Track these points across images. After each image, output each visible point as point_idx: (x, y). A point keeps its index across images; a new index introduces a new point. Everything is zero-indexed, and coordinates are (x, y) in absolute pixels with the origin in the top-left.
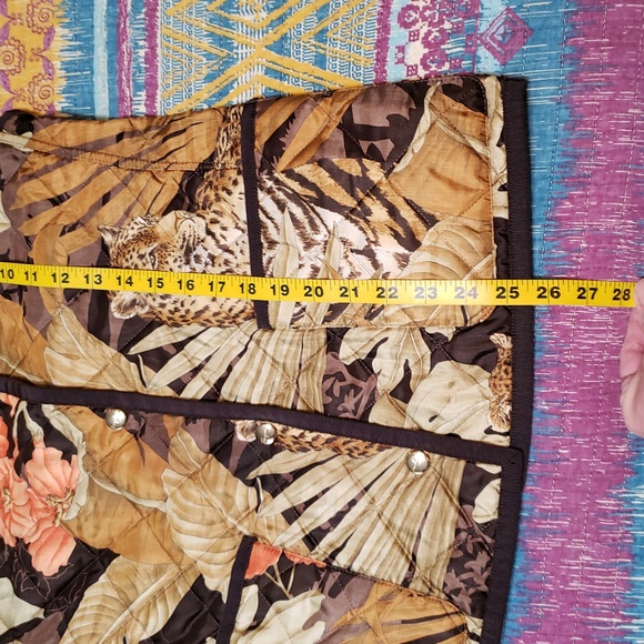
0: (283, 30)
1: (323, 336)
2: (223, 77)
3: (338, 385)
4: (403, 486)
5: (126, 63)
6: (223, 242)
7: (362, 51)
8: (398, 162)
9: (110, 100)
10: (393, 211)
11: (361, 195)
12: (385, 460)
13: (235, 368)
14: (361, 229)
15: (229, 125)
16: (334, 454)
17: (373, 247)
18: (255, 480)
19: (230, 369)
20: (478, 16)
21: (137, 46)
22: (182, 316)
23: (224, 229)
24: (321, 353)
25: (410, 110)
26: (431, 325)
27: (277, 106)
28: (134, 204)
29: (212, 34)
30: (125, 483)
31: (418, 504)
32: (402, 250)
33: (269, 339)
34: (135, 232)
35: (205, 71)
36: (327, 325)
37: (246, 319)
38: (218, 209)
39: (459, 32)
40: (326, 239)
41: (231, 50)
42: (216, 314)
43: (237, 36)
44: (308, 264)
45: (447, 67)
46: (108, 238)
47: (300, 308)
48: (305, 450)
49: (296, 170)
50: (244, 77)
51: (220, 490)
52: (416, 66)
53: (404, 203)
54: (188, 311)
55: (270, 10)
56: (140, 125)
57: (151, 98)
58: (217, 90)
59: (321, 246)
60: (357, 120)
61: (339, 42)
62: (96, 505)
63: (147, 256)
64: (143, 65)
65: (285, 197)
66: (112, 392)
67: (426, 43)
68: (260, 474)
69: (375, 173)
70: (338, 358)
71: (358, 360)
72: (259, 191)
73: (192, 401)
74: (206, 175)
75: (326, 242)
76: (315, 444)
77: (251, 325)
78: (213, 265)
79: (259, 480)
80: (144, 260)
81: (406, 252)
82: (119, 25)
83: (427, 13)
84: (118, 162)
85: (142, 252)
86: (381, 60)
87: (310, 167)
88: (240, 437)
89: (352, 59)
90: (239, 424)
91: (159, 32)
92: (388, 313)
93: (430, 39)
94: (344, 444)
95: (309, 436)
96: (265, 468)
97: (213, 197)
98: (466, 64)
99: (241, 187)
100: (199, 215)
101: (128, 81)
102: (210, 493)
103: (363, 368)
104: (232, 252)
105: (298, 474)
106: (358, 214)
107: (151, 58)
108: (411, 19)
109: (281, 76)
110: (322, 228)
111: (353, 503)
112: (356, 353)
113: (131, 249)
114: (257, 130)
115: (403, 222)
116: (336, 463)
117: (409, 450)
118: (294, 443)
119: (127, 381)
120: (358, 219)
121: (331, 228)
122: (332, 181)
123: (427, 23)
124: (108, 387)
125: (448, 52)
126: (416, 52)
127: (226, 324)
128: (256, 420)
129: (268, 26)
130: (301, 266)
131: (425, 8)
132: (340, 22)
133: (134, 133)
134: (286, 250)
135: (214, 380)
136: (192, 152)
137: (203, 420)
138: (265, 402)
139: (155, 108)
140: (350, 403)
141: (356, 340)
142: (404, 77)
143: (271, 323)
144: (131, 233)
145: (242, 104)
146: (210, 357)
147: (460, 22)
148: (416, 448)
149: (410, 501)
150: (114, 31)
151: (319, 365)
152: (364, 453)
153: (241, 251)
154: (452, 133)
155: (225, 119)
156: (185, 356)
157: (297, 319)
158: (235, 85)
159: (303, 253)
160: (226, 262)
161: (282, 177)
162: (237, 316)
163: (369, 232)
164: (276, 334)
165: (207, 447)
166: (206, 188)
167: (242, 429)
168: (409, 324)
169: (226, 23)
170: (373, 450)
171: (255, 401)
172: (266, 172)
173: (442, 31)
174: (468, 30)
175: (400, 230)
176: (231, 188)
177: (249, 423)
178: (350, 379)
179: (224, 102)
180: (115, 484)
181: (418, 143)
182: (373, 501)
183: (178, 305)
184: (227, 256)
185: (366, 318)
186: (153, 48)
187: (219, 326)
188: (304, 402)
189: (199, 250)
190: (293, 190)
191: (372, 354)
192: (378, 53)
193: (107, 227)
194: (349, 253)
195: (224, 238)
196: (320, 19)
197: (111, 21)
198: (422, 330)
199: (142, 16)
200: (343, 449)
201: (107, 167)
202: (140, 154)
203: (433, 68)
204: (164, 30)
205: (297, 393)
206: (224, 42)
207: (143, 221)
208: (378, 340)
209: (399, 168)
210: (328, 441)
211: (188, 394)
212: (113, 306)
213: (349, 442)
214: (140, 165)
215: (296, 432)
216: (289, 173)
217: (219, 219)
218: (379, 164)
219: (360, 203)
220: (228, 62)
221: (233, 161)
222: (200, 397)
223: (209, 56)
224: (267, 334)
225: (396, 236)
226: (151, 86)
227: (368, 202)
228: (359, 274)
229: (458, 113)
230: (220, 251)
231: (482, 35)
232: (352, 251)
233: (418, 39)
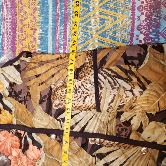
0: (103, 30)
1: (116, 114)
2: (86, 43)
3: (120, 128)
4: (140, 157)
5: (58, 38)
6: (86, 87)
7: (126, 36)
8: (140, 66)
9: (53, 48)
10: (139, 79)
11: (129, 75)
12: (135, 150)
13: (89, 123)
14: (129, 84)
15: (88, 56)
16: (119, 148)
17: (133, 89)
18: (95, 155)
19: (87, 123)
20: (159, 28)
21: (61, 34)
22: (74, 108)
23: (87, 84)
24: (115, 119)
25: (144, 52)
26: (149, 111)
27: (104, 51)
28: (61, 77)
29: (83, 31)
30: (56, 156)
31: (145, 163)
32: (141, 90)
33: (100, 115)
34: (60, 85)
35: (81, 41)
36: (118, 111)
37: (93, 109)
38: (85, 78)
39: (154, 32)
40: (118, 87)
41: (89, 35)
42: (84, 107)
43: (90, 32)
45: (150, 41)
46: (53, 86)
47: (110, 106)
48: (110, 147)
49: (110, 68)
50: (92, 43)
51: (85, 158)
52: (142, 40)
53: (142, 77)
54: (76, 106)
55: (100, 25)
56: (63, 56)
57: (65, 48)
58: (84, 46)
59: (116, 89)
61: (120, 34)
62: (47, 162)
63: (64, 91)
64: (63, 39)
65: (106, 76)
66: (52, 129)
67: (145, 34)
68: (96, 153)
69: (133, 69)
70: (120, 121)
71: (126, 121)
72: (98, 74)
73: (76, 132)
74: (82, 69)
75: (118, 88)
76: (113, 145)
77: (95, 111)
78: (84, 94)
79: (96, 155)
80: (63, 92)
81: (142, 91)
82: (56, 28)
83: (145, 27)
84: (57, 66)
85: (63, 90)
86: (132, 39)
87: (114, 67)
88: (90, 143)
89: (123, 38)
90: (90, 139)
91: (67, 30)
92: (137, 107)
93: (146, 33)
94: (123, 145)
95: (112, 143)
96: (98, 152)
97: (84, 75)
98: (156, 40)
100: (79, 80)
101: (58, 43)
102: (81, 159)
103: (128, 123)
104: (89, 90)
105: (108, 153)
106: (128, 80)
107: (65, 37)
108: (140, 28)
109: (103, 43)
110: (117, 84)
111: (125, 162)
112: (126, 119)
113: (59, 89)
114: (98, 57)
115: (141, 82)
116: (119, 151)
118: (107, 145)
119: (56, 127)
120: (128, 81)
121: (120, 84)
122: (121, 71)
123: (145, 29)
124: (51, 128)
125: (151, 37)
126: (142, 37)
127: (87, 110)
128: (95, 138)
129: (99, 30)
130: (110, 94)
131: (144, 25)
132: (120, 29)
133: (61, 58)
134: (106, 90)
135: (83, 126)
136: (78, 63)
137: (80, 138)
138: (98, 133)
139: (66, 51)
140: (124, 133)
141: (126, 115)
142: (138, 44)
143: (101, 110)
144: (59, 85)
145: (92, 50)
146: (81, 120)
147: (154, 29)
148: (143, 146)
149: (142, 162)
150: (54, 30)
151: (114, 122)
152: (128, 148)
153: (92, 90)
154: (155, 59)
155: (87, 54)
156: (74, 119)
157: (109, 109)
158: (89, 45)
159: (111, 91)
160: (87, 93)
161: (105, 70)
162: (91, 108)
163: (132, 85)
164: (102, 113)
165: (81, 145)
166: (82, 72)
167: (91, 140)
168: (142, 111)
169: (87, 28)
170: (131, 147)
171: (95, 132)
172: (101, 68)
173: (149, 31)
174: (156, 31)
175: (141, 85)
176: (89, 73)
177: (93, 139)
178: (124, 126)
179: (86, 49)
180: (52, 156)
181: (146, 61)
182: (130, 161)
183: (73, 105)
184: (87, 91)
185: (130, 109)
186: (66, 35)
187: (85, 111)
188: (109, 132)
189: (80, 90)
190: (108, 73)
191: (131, 119)
192: (131, 37)
193: (53, 83)
195: (86, 86)
196: (114, 28)
197: (54, 27)
198: (146, 112)
199: (63, 26)
200: (122, 146)
201: (53, 67)
202: (63, 64)
203: (147, 41)
204: (69, 30)
205: (107, 130)
206: (86, 34)
207: (63, 82)
208: (133, 115)
209: (140, 68)
210: (117, 144)
211: (75, 130)
212: (53, 105)
213: (124, 145)
214: (63, 67)
215: (108, 142)
216: (108, 69)
217: (85, 81)
218: (134, 67)
219: (129, 77)
220: (87, 39)
221: (90, 66)
222: (78, 131)
223: (82, 37)
224: (100, 113)
225: (140, 86)
226: (65, 45)
227: (131, 77)
228: (128, 97)
229: (157, 53)
230: (85, 90)
231: (160, 32)
232: (126, 90)
233: (142, 33)
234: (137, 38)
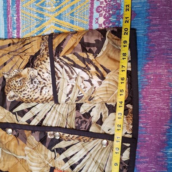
0: (60, 12)
1: (75, 106)
2: (41, 26)
3: (80, 120)
4: (101, 150)
5: (10, 21)
6: (43, 77)
7: (85, 19)
8: (98, 54)
9: (5, 33)
10: (97, 68)
11: (87, 64)
12: (95, 143)
13: (47, 116)
14: (87, 74)
15: (44, 41)
16: (79, 141)
17: (91, 79)
18: (54, 150)
19: (45, 116)
20: (120, 10)
21: (13, 16)
22: (30, 100)
23: (43, 73)
24: (74, 110)
25: (102, 38)
26: (109, 102)
27: (60, 36)
28: (14, 66)
29: (37, 13)
30: (13, 151)
31: (105, 156)
32: (100, 80)
33: (58, 107)
34: (14, 74)
35: (35, 24)
36: (76, 102)
37: (51, 101)
38: (41, 67)
39: (114, 14)
40: (76, 77)
41: (44, 18)
42: (41, 99)
43: (45, 14)
44: (70, 84)
45: (111, 25)
46: (6, 76)
47: (68, 98)
48: (69, 140)
49: (67, 56)
50: (48, 26)
51: (43, 153)
52: (102, 24)
53: (100, 66)
54: (32, 98)
55: (56, 6)
56: (16, 41)
57: (18, 32)
58: (39, 30)
59: (75, 79)
60: (85, 41)
61: (78, 17)
62: (4, 158)
63: (19, 82)
64: (16, 22)
65: (63, 64)
66: (7, 123)
67: (105, 17)
68: (55, 148)
69: (91, 57)
70: (79, 112)
71: (86, 113)
72: (55, 62)
73: (34, 126)
74: (38, 56)
75: (76, 78)
76: (73, 138)
77: (52, 103)
78: (40, 84)
79: (55, 150)
80: (18, 83)
81: (101, 81)
82: (7, 10)
84: (9, 53)
85: (17, 80)
86: (91, 22)
87: (71, 55)
88: (49, 137)
89: (82, 22)
90: (49, 133)
91: (20, 12)
92: (96, 98)
94: (82, 138)
95: (71, 136)
96: (57, 146)
97: (40, 63)
98: (117, 24)
99: (49, 60)
100: (35, 69)
101: (11, 27)
102: (40, 154)
103: (87, 115)
104: (46, 80)
105: (68, 148)
106: (86, 69)
107: (18, 20)
108: (100, 10)
109: (60, 26)
110: (75, 74)
111: (85, 156)
112: (85, 110)
113: (13, 79)
114: (54, 43)
115: (100, 72)
116: (79, 144)
117: (102, 140)
118: (66, 138)
119: (12, 120)
120: (86, 71)
121: (78, 73)
122: (78, 60)
123: (105, 11)
125: (111, 20)
126: (101, 20)
127: (45, 102)
128: (54, 131)
129: (55, 11)
130: (68, 85)
131: (104, 7)
132: (78, 10)
133: (14, 43)
134: (63, 80)
135: (40, 119)
136: (33, 49)
137: (37, 132)
138: (57, 126)
139: (20, 35)
140: (83, 126)
141: (85, 107)
142: (98, 28)
143: (59, 102)
144: (13, 74)
146: (39, 112)
147: (115, 11)
148: (104, 139)
149: (103, 155)
150: (6, 11)
151: (74, 114)
152: (88, 141)
153: (49, 80)
154: (114, 45)
155: (43, 39)
156: (31, 112)
157: (67, 101)
158: (45, 29)
159: (69, 81)
160: (44, 83)
161: (62, 58)
162: (48, 100)
163: (90, 75)
164: (61, 105)
165: (39, 140)
166: (38, 60)
167: (50, 134)
168: (102, 102)
169: (42, 10)
170: (91, 140)
171: (53, 126)
172: (57, 56)
173: (109, 14)
174: (117, 14)
175: (99, 74)
176: (46, 61)
177: (52, 132)
178: (83, 119)
179: (41, 34)
180: (10, 151)
181: (104, 48)
182: (91, 155)
183: (29, 96)
184: (44, 81)
185: (88, 100)
186: (18, 17)
187: (42, 103)
188: (69, 125)
189: (36, 80)
190: (65, 62)
191: (91, 111)
192: (90, 20)
193: (5, 73)
194: (83, 81)
195: (43, 76)
196: (72, 9)
197: (5, 8)
198: (106, 104)
199: (15, 7)
200: (82, 140)
201: (5, 54)
202: (16, 50)
203: (107, 25)
204: (22, 11)
205: (67, 123)
206: (41, 15)
207: (17, 71)
208: (92, 107)
209: (98, 56)
211: (32, 124)
212: (7, 97)
213: (84, 138)
214: (16, 54)
215: (67, 135)
216: (64, 57)
217: (42, 70)
218: (92, 54)
219: (87, 66)
220: (43, 21)
221: (46, 52)
222: (36, 125)
223: (37, 20)
224: (58, 105)
225: (98, 76)
226: (18, 28)
227: (89, 66)
228: (87, 87)
229: (116, 39)
230: (42, 80)
231: (121, 15)
232: (84, 80)
233: (102, 16)
234: (97, 21)
